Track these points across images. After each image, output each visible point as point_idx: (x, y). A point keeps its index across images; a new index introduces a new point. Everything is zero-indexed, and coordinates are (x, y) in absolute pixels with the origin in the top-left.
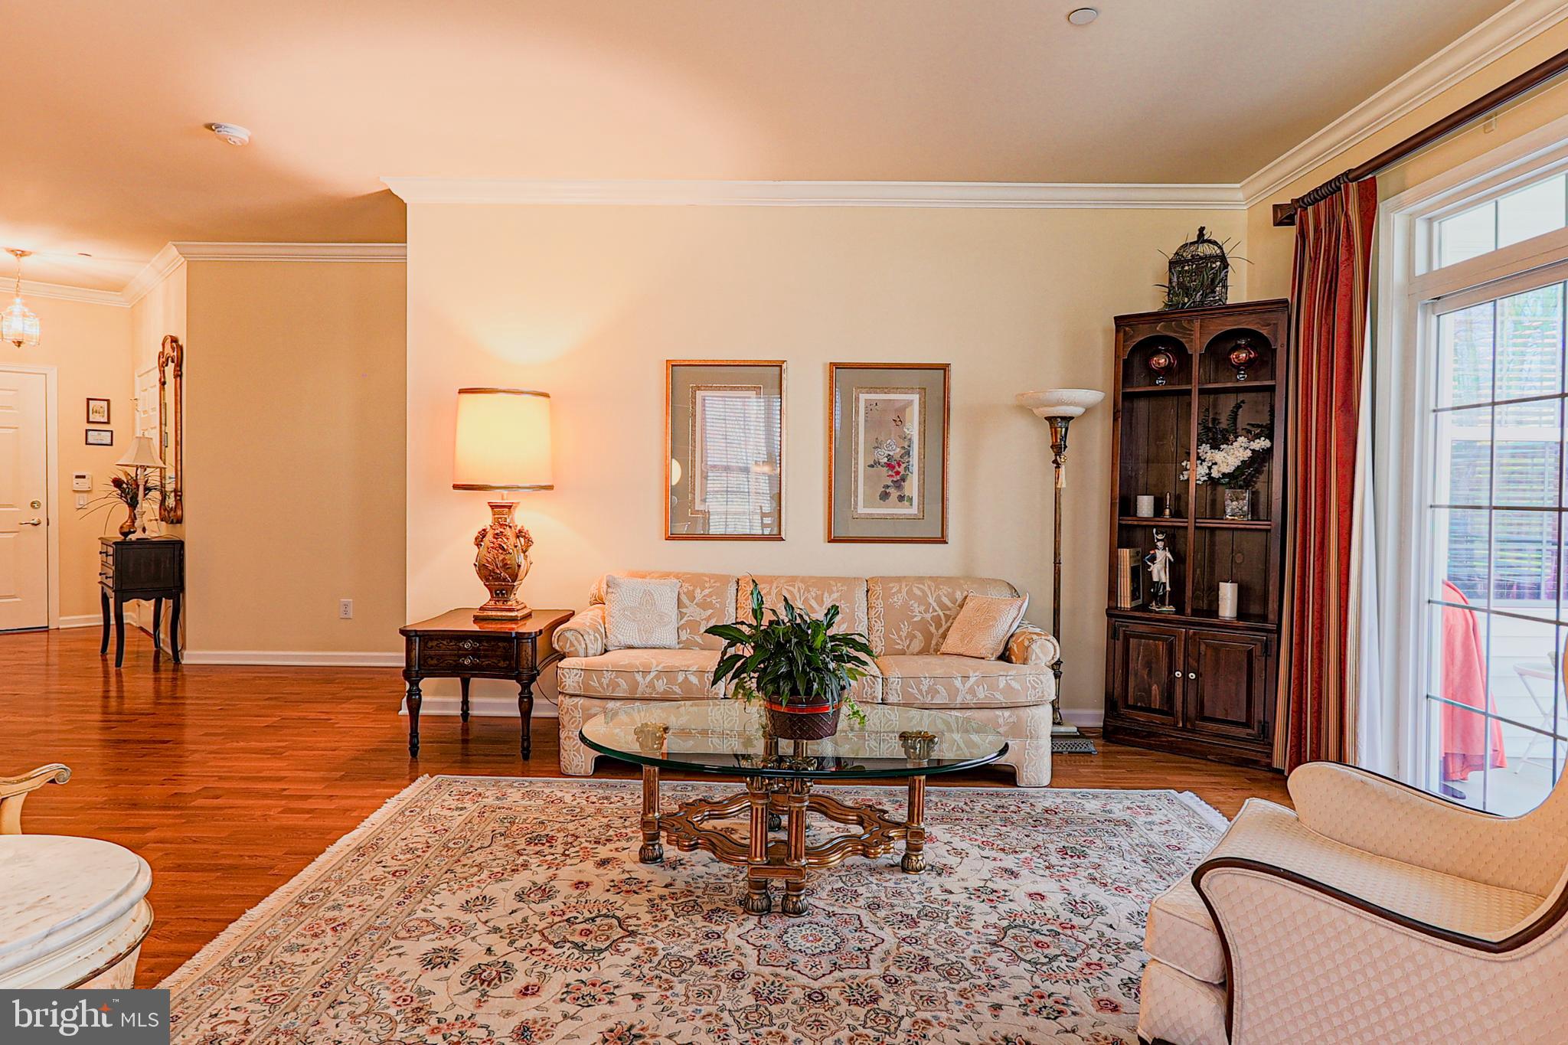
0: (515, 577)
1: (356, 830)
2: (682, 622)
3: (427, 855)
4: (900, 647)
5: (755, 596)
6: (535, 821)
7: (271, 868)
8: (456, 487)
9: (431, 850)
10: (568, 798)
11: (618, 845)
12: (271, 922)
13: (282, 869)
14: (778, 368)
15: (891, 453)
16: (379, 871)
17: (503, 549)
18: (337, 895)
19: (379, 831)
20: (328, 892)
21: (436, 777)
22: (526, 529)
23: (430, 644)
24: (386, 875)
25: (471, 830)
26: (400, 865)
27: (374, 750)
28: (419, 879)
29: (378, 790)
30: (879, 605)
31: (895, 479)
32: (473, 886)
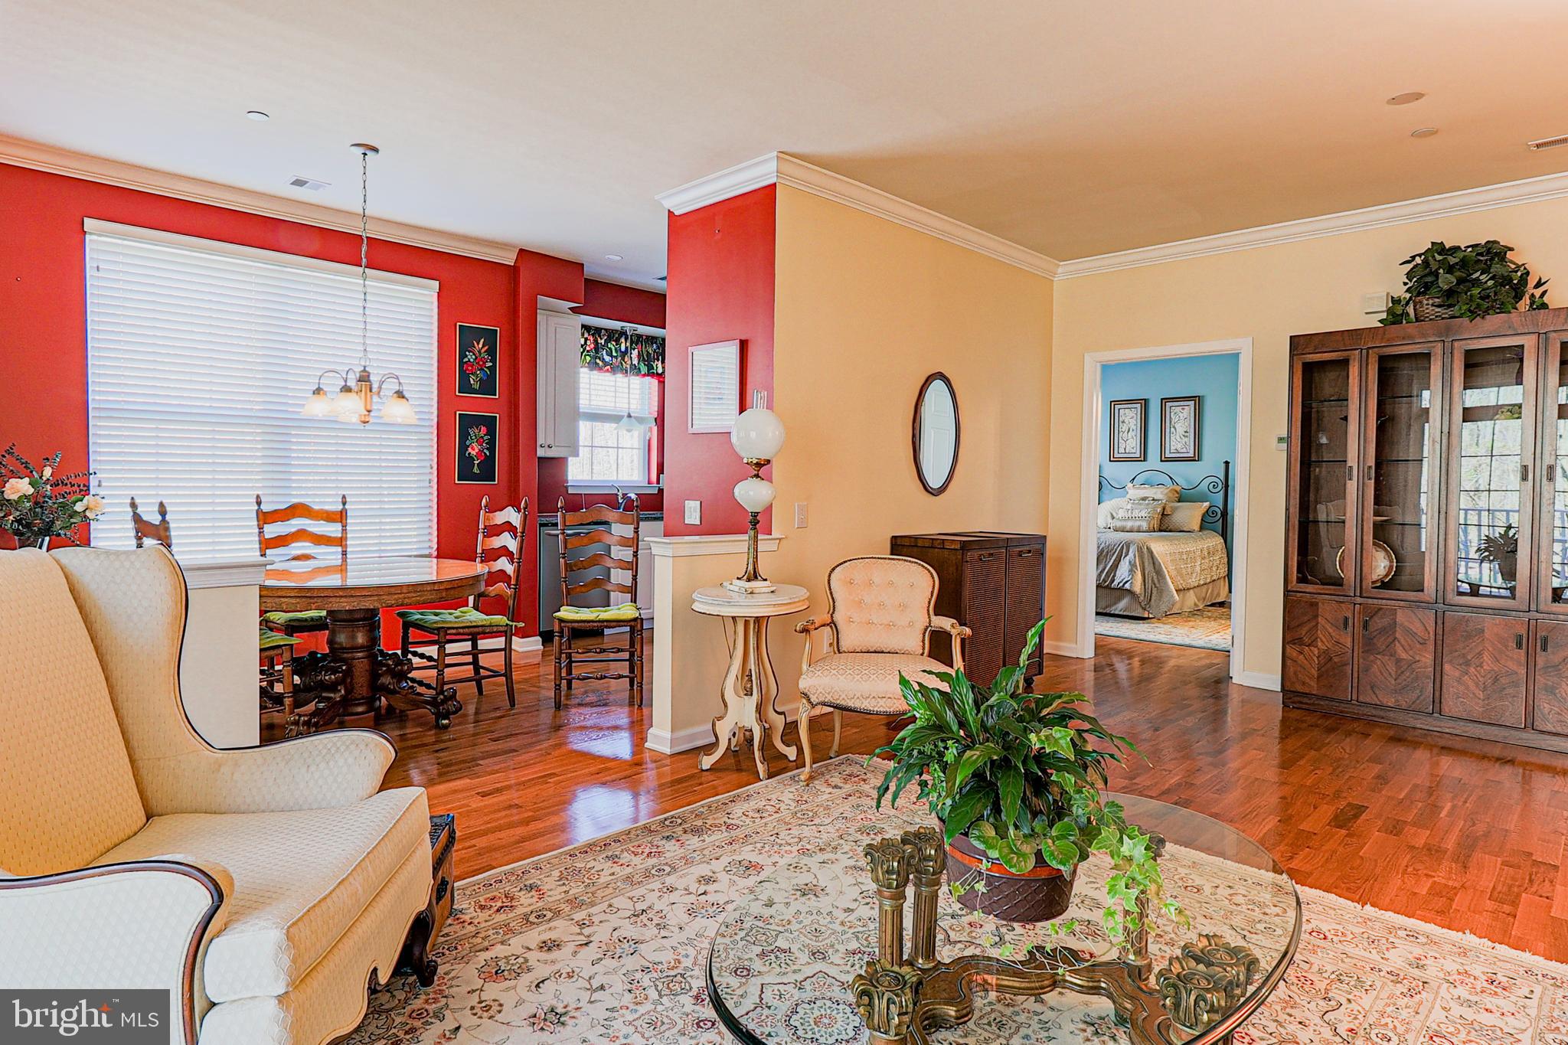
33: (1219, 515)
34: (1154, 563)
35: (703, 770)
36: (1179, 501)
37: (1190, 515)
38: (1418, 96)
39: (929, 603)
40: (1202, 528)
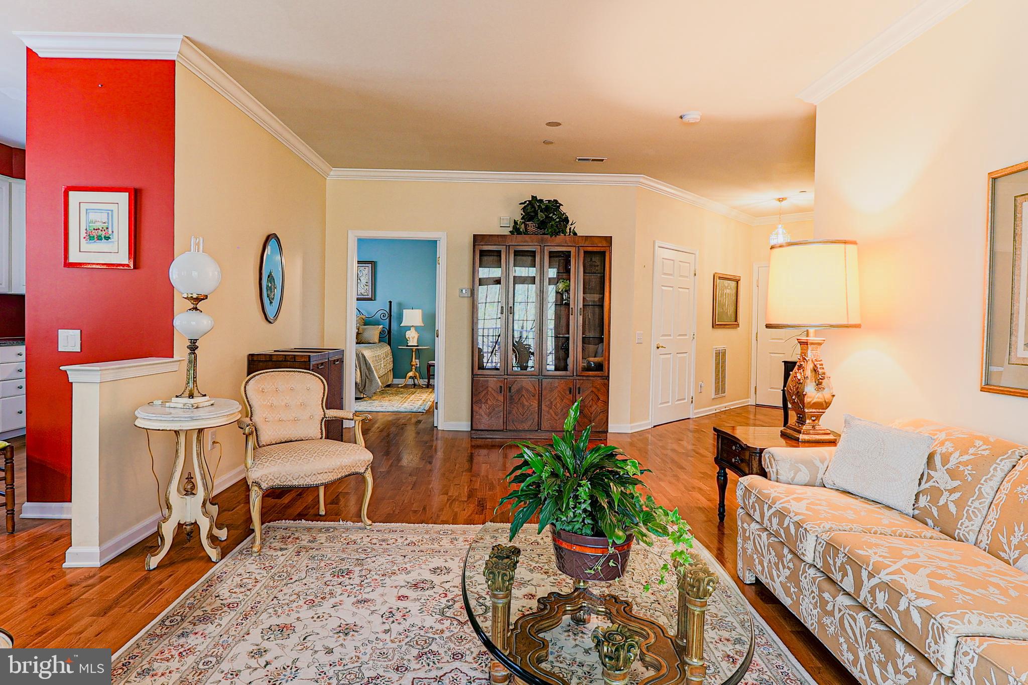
0: (803, 404)
17: (798, 379)
23: (725, 441)
33: (387, 333)
34: (366, 364)
35: (149, 570)
36: (364, 325)
37: (373, 333)
38: (558, 124)
39: (322, 401)
40: (380, 341)
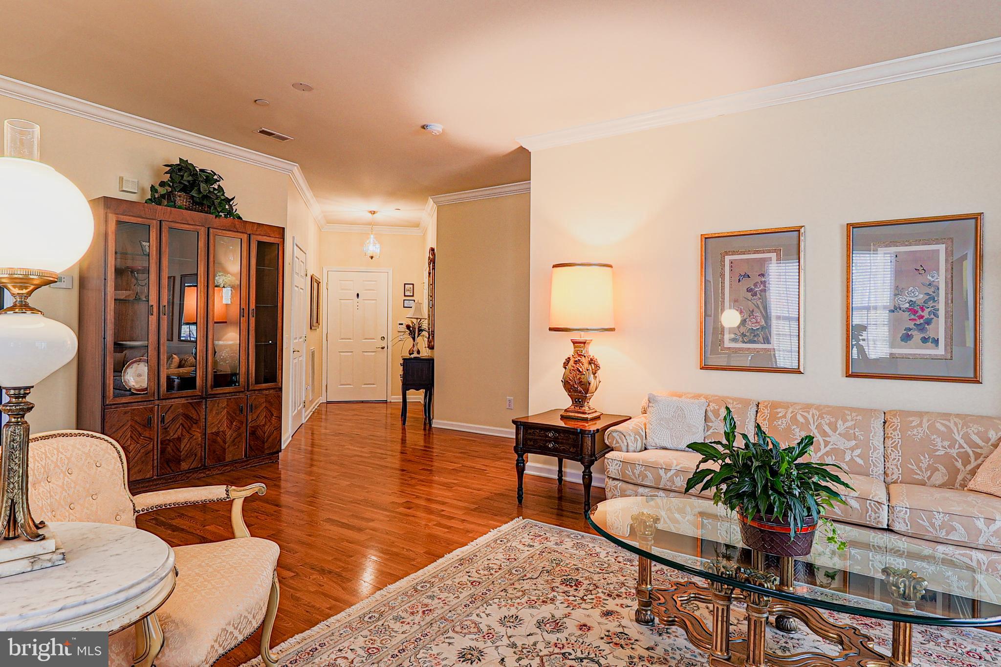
0: (587, 391)
1: (467, 546)
2: (709, 433)
3: (497, 574)
4: (920, 478)
5: (728, 421)
6: (573, 567)
7: (414, 560)
8: (551, 329)
9: (500, 572)
10: (603, 555)
11: (625, 602)
12: (395, 597)
13: (418, 563)
14: (797, 232)
15: (913, 299)
16: (465, 579)
17: (579, 371)
18: (436, 589)
19: (478, 550)
20: (432, 585)
21: (525, 520)
22: (596, 357)
23: (529, 431)
24: (468, 582)
25: (530, 564)
26: (478, 578)
27: (502, 494)
28: (485, 591)
29: (491, 522)
30: (896, 436)
31: (918, 322)
32: (513, 606)
